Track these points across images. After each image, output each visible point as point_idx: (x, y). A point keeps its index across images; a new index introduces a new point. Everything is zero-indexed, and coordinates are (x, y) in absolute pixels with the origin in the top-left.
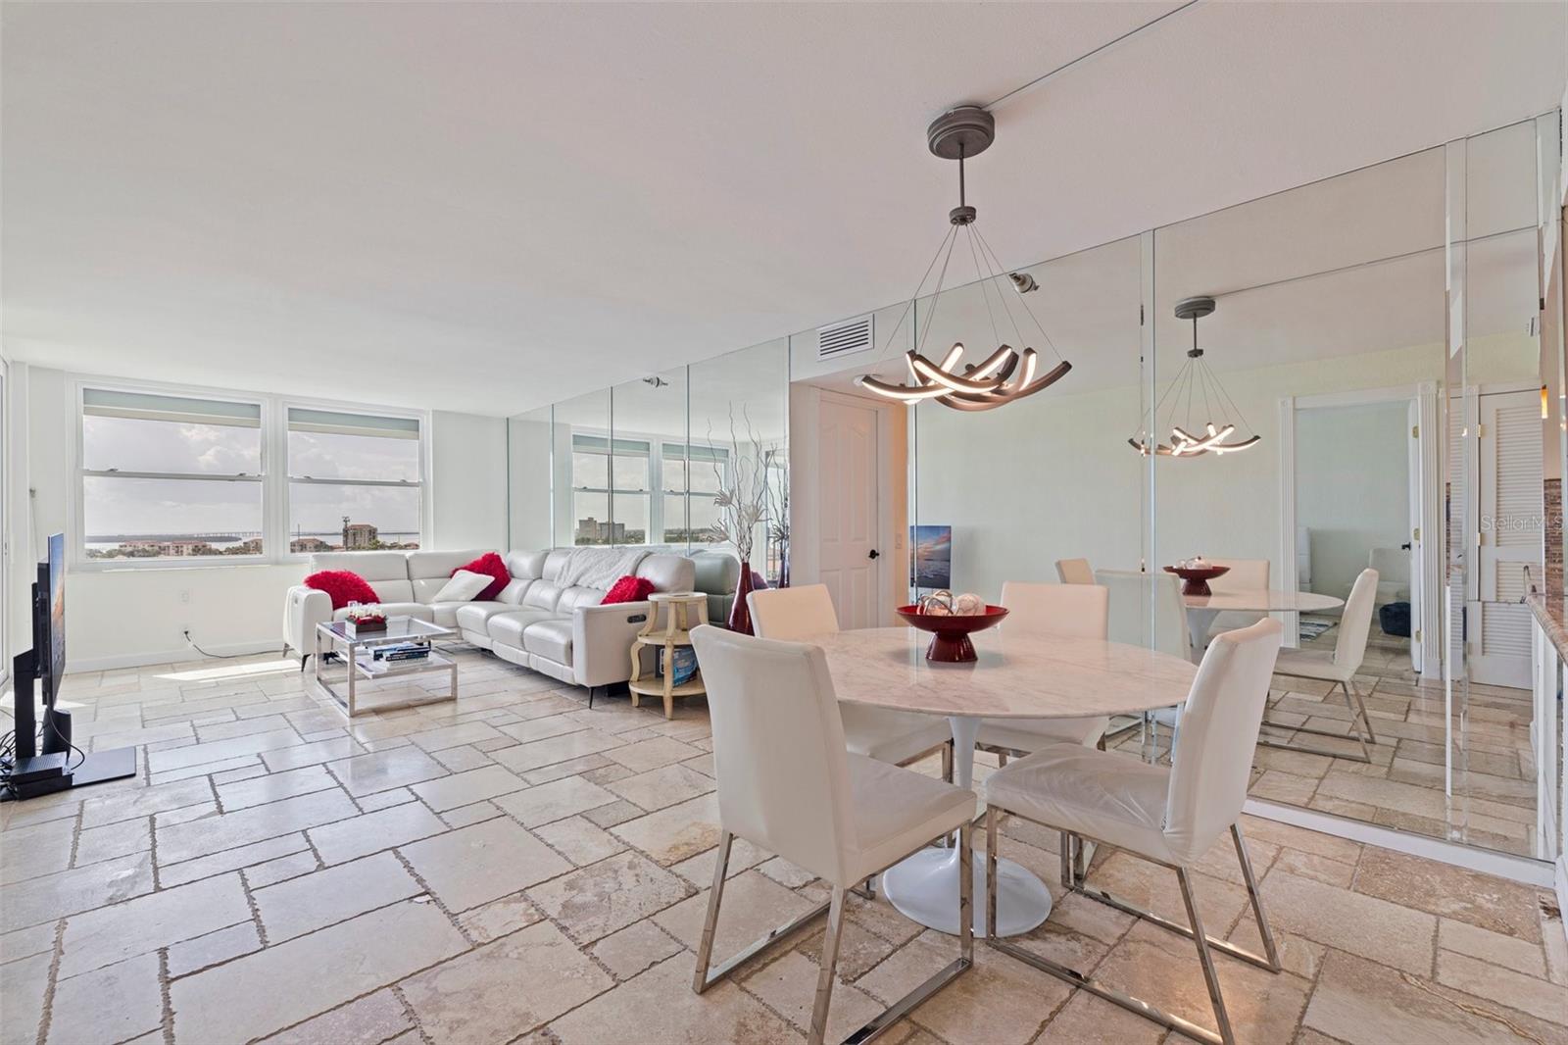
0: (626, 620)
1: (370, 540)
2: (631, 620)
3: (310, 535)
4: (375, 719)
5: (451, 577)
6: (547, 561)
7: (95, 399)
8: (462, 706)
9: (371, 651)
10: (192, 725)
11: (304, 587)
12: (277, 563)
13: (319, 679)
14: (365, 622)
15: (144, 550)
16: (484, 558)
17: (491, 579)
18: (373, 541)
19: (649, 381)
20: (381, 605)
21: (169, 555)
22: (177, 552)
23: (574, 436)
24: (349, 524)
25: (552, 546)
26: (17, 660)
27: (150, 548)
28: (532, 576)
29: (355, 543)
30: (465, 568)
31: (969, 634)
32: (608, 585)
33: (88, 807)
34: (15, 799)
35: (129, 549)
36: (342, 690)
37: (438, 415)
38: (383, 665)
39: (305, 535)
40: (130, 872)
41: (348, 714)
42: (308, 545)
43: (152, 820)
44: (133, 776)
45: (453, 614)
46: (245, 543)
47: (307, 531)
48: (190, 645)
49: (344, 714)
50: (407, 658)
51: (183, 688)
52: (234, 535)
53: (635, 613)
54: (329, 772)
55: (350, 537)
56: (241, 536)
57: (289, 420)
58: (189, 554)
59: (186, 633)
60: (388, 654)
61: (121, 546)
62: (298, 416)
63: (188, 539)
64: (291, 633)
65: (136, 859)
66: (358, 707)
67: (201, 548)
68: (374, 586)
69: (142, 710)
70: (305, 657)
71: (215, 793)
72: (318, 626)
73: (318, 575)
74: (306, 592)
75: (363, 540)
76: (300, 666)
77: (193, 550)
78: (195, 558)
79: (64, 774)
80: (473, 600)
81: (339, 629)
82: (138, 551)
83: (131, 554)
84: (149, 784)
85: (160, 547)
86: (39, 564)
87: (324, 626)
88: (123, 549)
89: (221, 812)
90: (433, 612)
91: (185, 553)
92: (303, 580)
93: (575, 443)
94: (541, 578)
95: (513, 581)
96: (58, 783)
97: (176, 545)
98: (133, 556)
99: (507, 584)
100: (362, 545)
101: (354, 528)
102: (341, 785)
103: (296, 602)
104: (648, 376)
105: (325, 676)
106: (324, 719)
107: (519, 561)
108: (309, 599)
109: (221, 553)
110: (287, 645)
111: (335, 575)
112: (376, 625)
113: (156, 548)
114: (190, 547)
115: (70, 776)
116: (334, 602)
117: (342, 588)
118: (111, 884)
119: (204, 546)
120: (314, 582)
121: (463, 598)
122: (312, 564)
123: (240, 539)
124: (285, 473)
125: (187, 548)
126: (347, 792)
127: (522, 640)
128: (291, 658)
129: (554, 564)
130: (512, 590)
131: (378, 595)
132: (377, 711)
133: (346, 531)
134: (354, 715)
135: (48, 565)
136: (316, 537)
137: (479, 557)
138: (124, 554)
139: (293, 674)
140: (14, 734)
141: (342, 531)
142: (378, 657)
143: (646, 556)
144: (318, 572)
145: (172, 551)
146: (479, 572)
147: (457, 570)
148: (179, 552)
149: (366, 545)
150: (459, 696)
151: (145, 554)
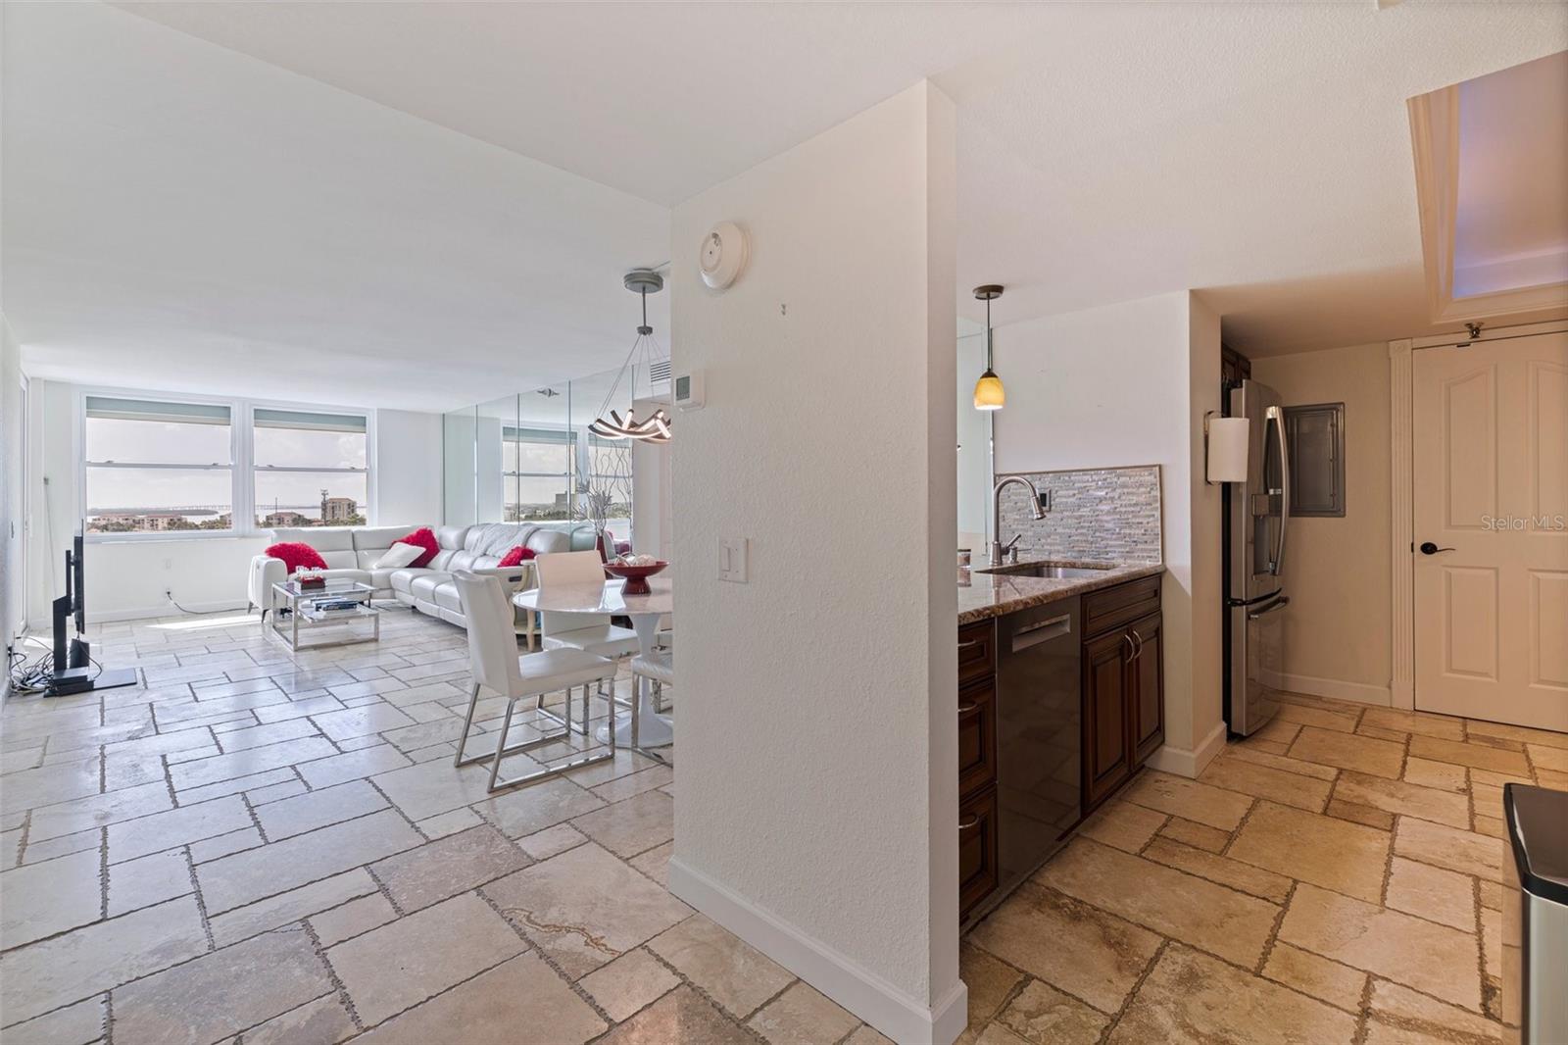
0: (507, 580)
1: (349, 513)
2: (512, 579)
3: (288, 508)
4: (313, 652)
5: (390, 548)
6: (468, 536)
7: (96, 405)
8: (382, 644)
9: (314, 604)
10: (176, 656)
11: (265, 556)
12: (243, 537)
13: (274, 627)
14: (308, 581)
15: (118, 524)
16: (418, 533)
17: (423, 550)
18: (353, 515)
19: (543, 392)
20: (327, 571)
21: (143, 528)
22: (152, 526)
23: (504, 428)
24: (328, 497)
25: (476, 523)
26: (55, 603)
27: (125, 522)
28: (456, 547)
29: (333, 517)
30: (402, 541)
31: (647, 578)
32: (503, 554)
33: (106, 699)
34: (56, 696)
35: (103, 523)
36: (290, 635)
37: (381, 412)
38: (322, 614)
39: (282, 508)
40: (140, 727)
41: (292, 647)
42: (287, 518)
43: (151, 705)
44: (135, 684)
45: (388, 577)
46: (221, 517)
47: (287, 504)
48: (172, 602)
49: (290, 649)
50: (340, 608)
51: (167, 634)
52: (210, 509)
53: (514, 575)
54: (273, 681)
55: (329, 510)
56: (217, 509)
57: (255, 418)
58: (164, 529)
59: (169, 593)
60: (325, 606)
61: (95, 520)
62: (262, 416)
63: (163, 513)
64: (254, 595)
65: (143, 722)
66: (299, 645)
67: (176, 522)
68: (323, 555)
69: (136, 648)
70: (265, 612)
71: (193, 692)
72: (274, 585)
73: (276, 546)
74: (265, 559)
75: (343, 515)
76: (261, 619)
77: (169, 524)
78: (171, 532)
79: (89, 680)
80: (407, 567)
81: (290, 588)
82: (112, 525)
83: (105, 528)
84: (146, 688)
85: (134, 521)
86: (76, 538)
87: (279, 586)
88: (97, 522)
89: (197, 701)
90: (371, 576)
91: (160, 527)
92: (264, 550)
93: (504, 434)
94: (463, 549)
95: (442, 551)
96: (84, 686)
97: (152, 518)
98: (107, 530)
99: (437, 553)
100: (341, 518)
101: (333, 501)
102: (280, 688)
103: (258, 567)
104: (542, 387)
105: (279, 625)
106: (274, 652)
107: (447, 535)
108: (268, 566)
109: (197, 527)
110: (251, 604)
111: (291, 546)
112: (319, 583)
113: (131, 522)
114: (166, 520)
115: (92, 682)
116: (288, 569)
117: (294, 556)
118: (128, 732)
119: (179, 520)
120: (274, 552)
121: (398, 565)
122: (271, 537)
123: (217, 513)
124: (251, 463)
125: (162, 522)
126: (283, 691)
127: (434, 597)
128: (254, 614)
129: (473, 536)
130: (441, 558)
131: (326, 563)
132: (315, 647)
133: (324, 505)
134: (297, 650)
135: (82, 538)
136: (294, 511)
137: (414, 533)
138: (97, 527)
139: (255, 625)
140: (52, 654)
141: (320, 505)
142: (318, 608)
143: (535, 531)
144: (277, 544)
145: (147, 525)
146: (413, 544)
147: (395, 542)
148: (153, 525)
149: (345, 518)
150: (380, 639)
151: (120, 528)
